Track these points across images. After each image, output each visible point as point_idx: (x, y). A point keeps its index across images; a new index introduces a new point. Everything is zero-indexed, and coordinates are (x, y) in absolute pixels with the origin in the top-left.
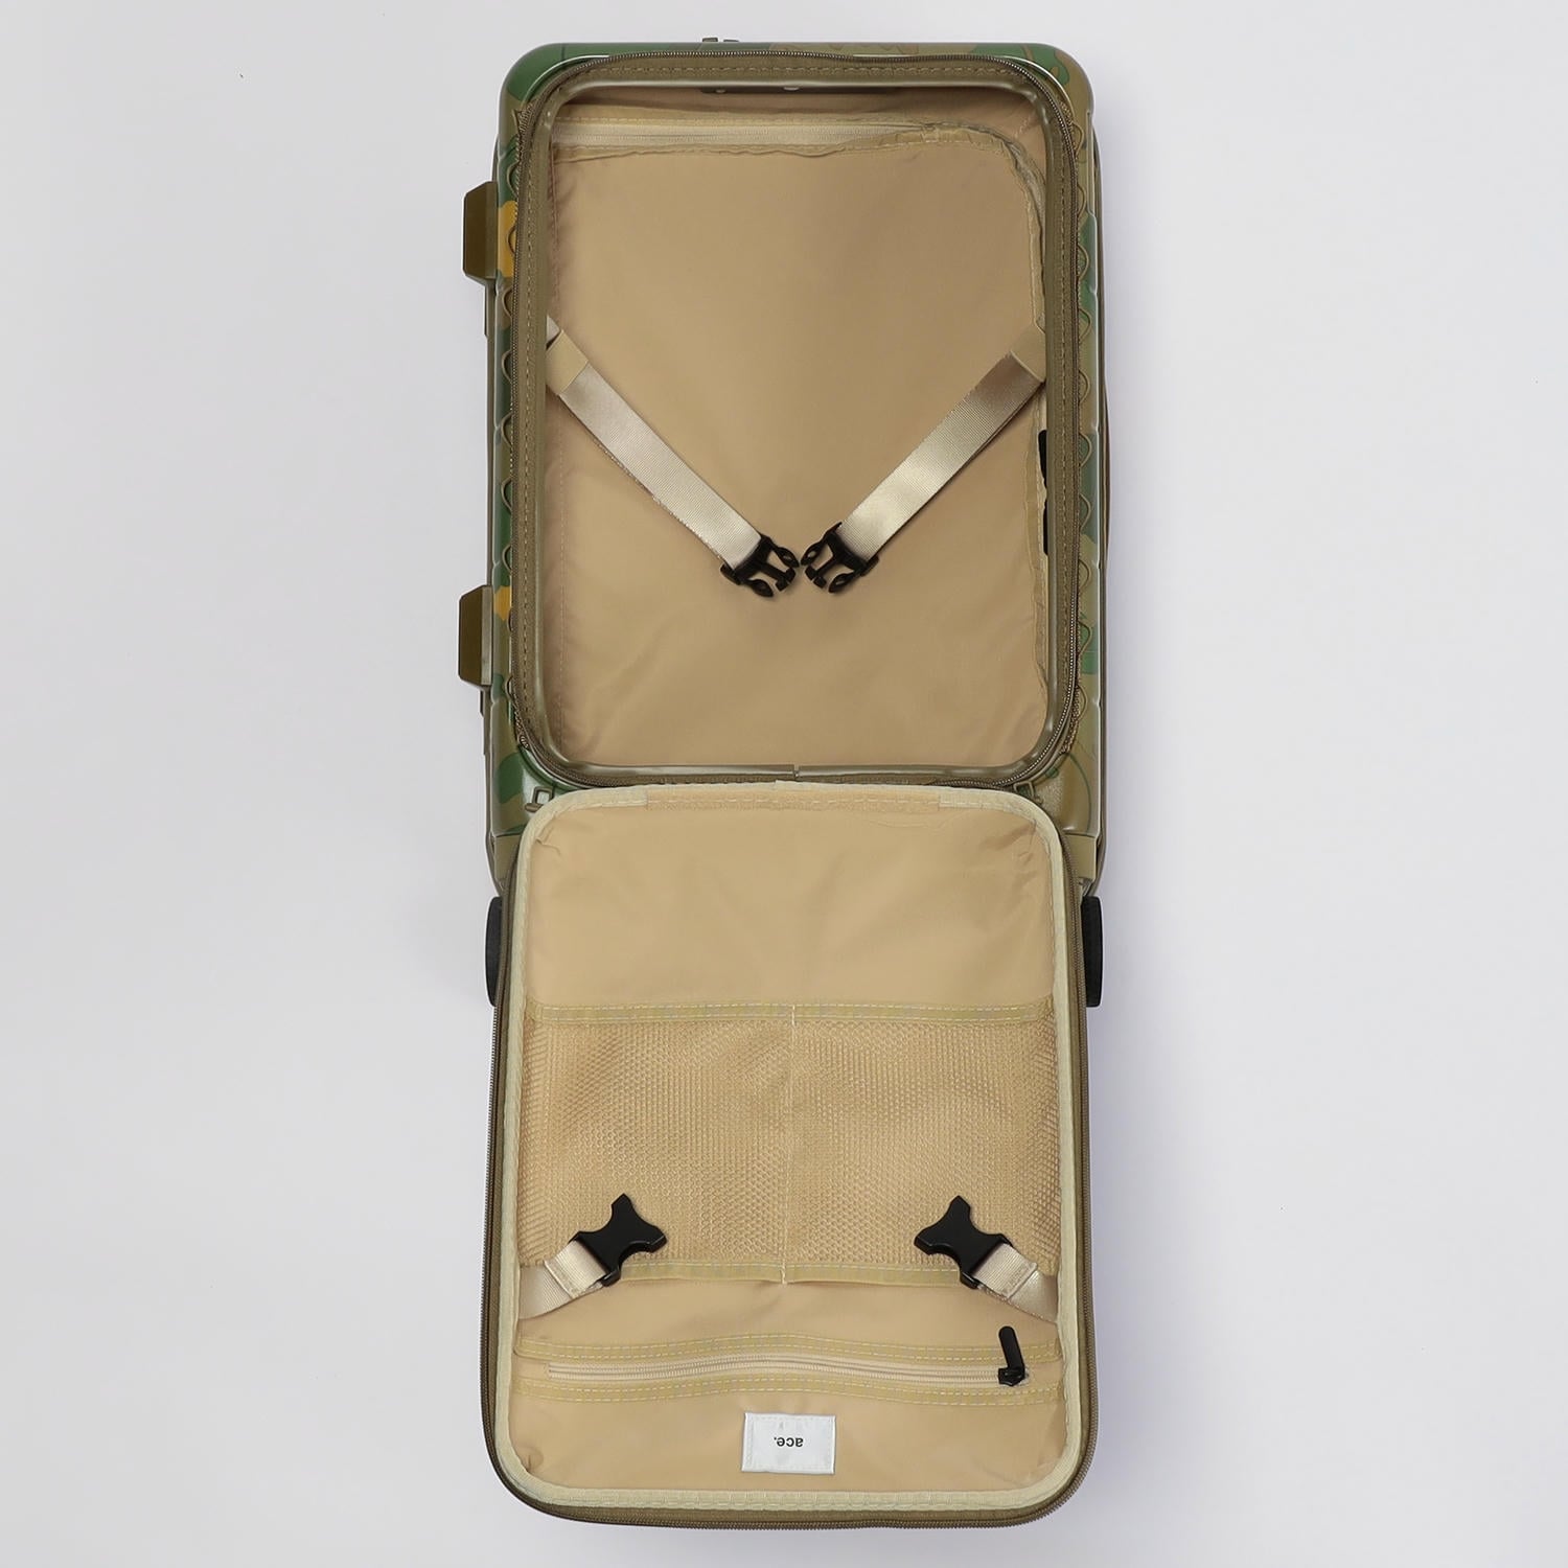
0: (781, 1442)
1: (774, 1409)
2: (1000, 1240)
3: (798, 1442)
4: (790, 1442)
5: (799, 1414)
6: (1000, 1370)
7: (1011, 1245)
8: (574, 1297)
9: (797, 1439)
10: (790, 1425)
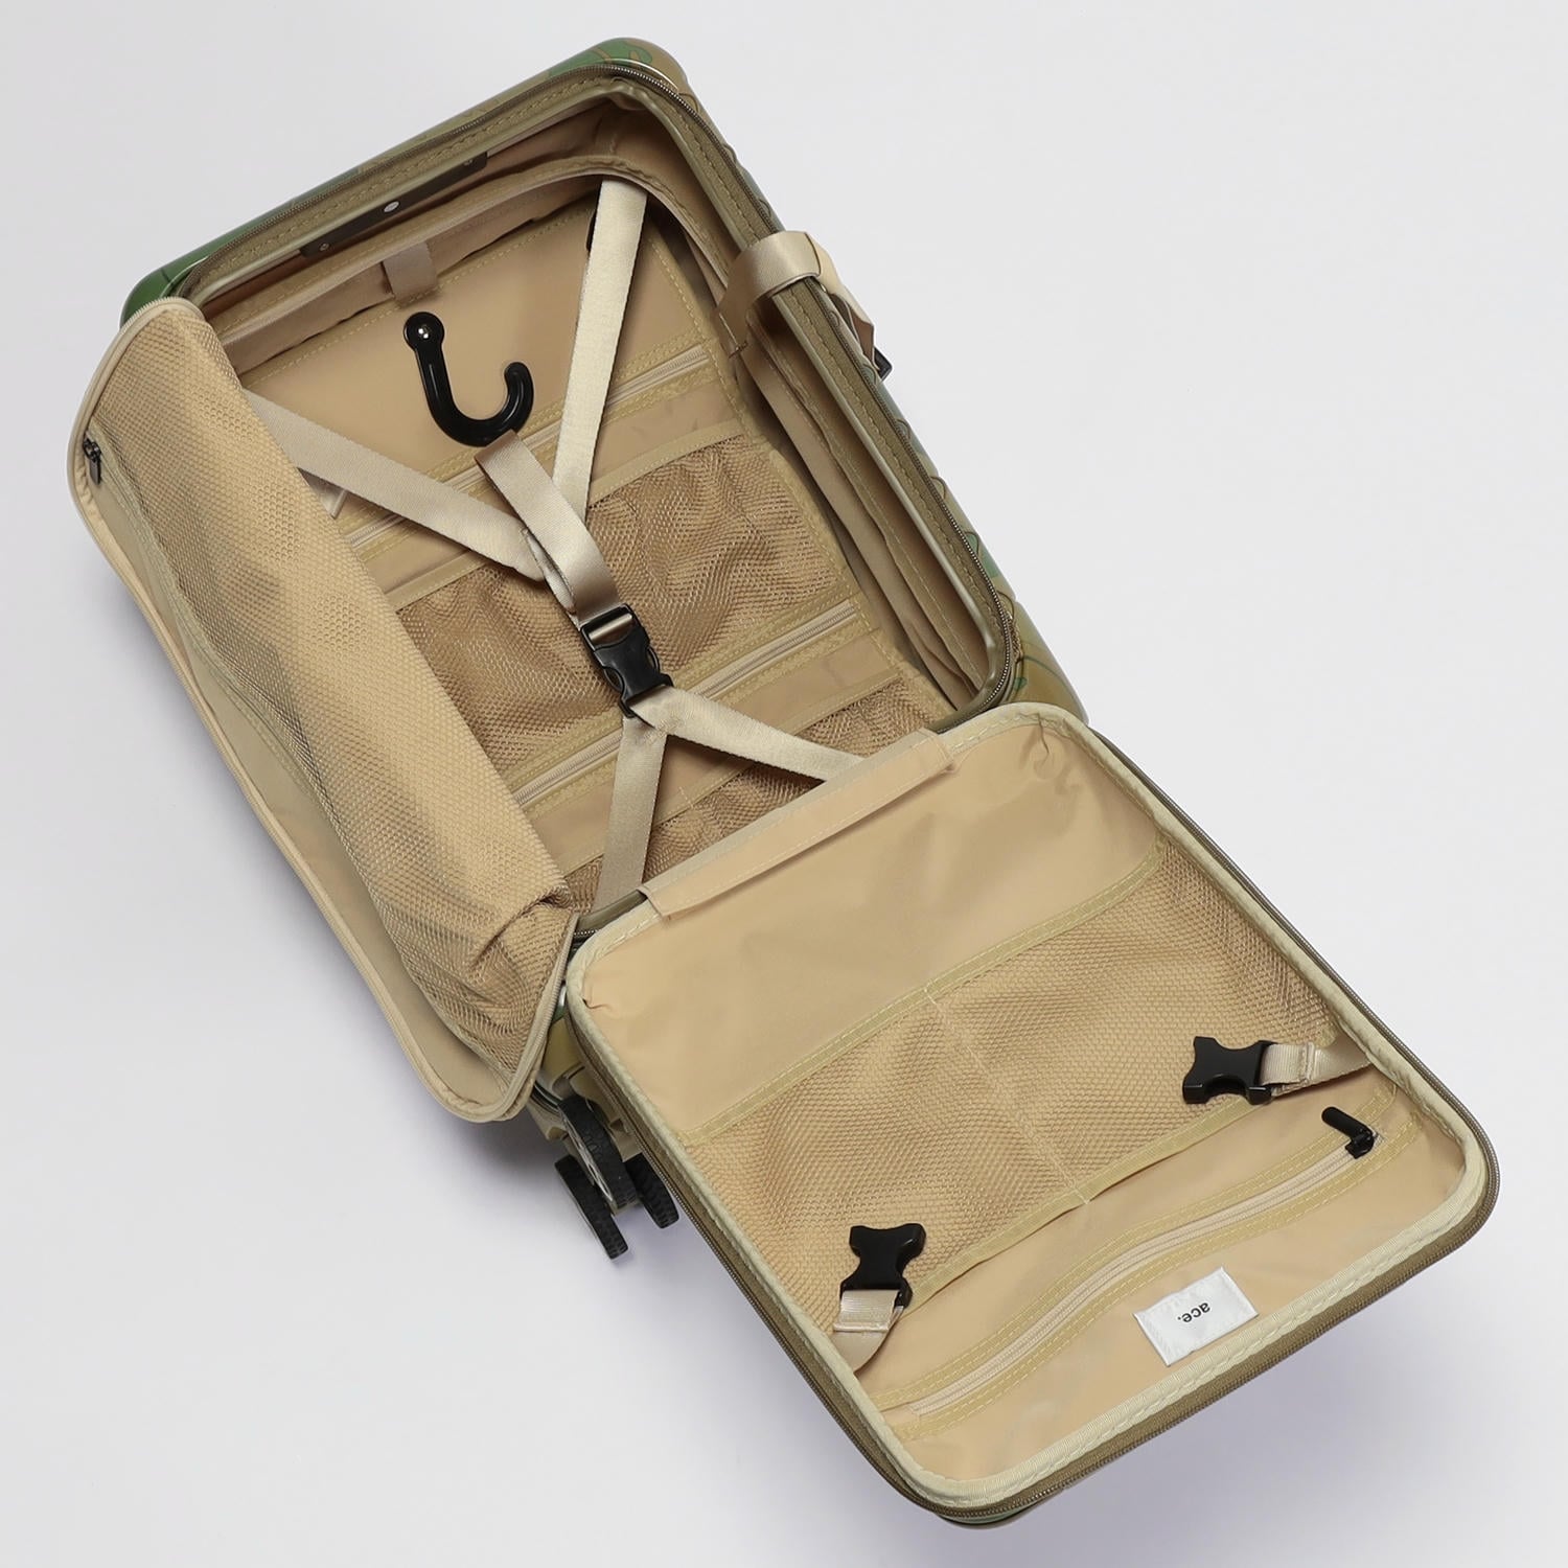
0: (1188, 1318)
1: (1158, 1297)
2: (1263, 1046)
3: (1204, 1308)
4: (1196, 1313)
5: (1187, 1285)
6: (1346, 1148)
7: (1276, 1043)
8: (886, 1328)
9: (1201, 1307)
10: (1185, 1301)
